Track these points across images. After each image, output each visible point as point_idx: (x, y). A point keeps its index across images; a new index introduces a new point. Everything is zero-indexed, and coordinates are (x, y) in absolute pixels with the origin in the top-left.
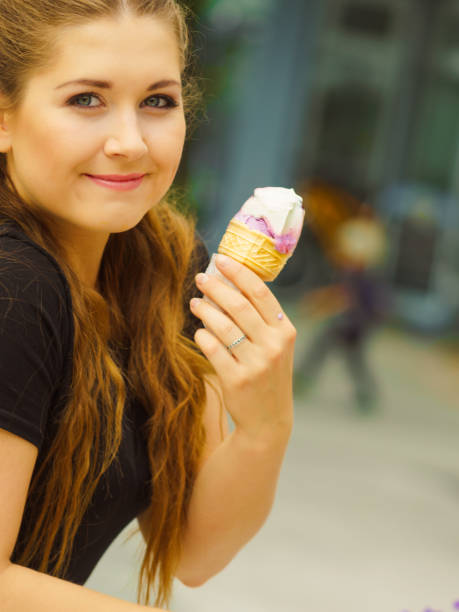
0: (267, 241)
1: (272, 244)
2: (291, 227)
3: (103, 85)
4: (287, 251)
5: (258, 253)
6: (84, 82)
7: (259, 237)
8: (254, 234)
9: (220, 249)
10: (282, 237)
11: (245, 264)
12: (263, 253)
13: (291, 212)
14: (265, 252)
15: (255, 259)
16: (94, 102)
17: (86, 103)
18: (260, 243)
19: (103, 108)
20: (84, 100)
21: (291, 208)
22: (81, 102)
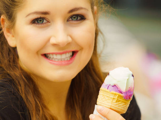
0: (119, 96)
1: (122, 97)
2: (129, 87)
3: (46, 13)
4: (130, 98)
5: (116, 102)
6: (36, 13)
7: (115, 95)
8: (112, 94)
9: (97, 103)
10: (126, 92)
11: (110, 109)
12: (118, 102)
13: (128, 80)
14: (119, 101)
15: (115, 105)
16: (45, 21)
17: (41, 22)
18: (116, 97)
19: (49, 24)
20: (41, 21)
21: (128, 78)
22: (39, 22)
